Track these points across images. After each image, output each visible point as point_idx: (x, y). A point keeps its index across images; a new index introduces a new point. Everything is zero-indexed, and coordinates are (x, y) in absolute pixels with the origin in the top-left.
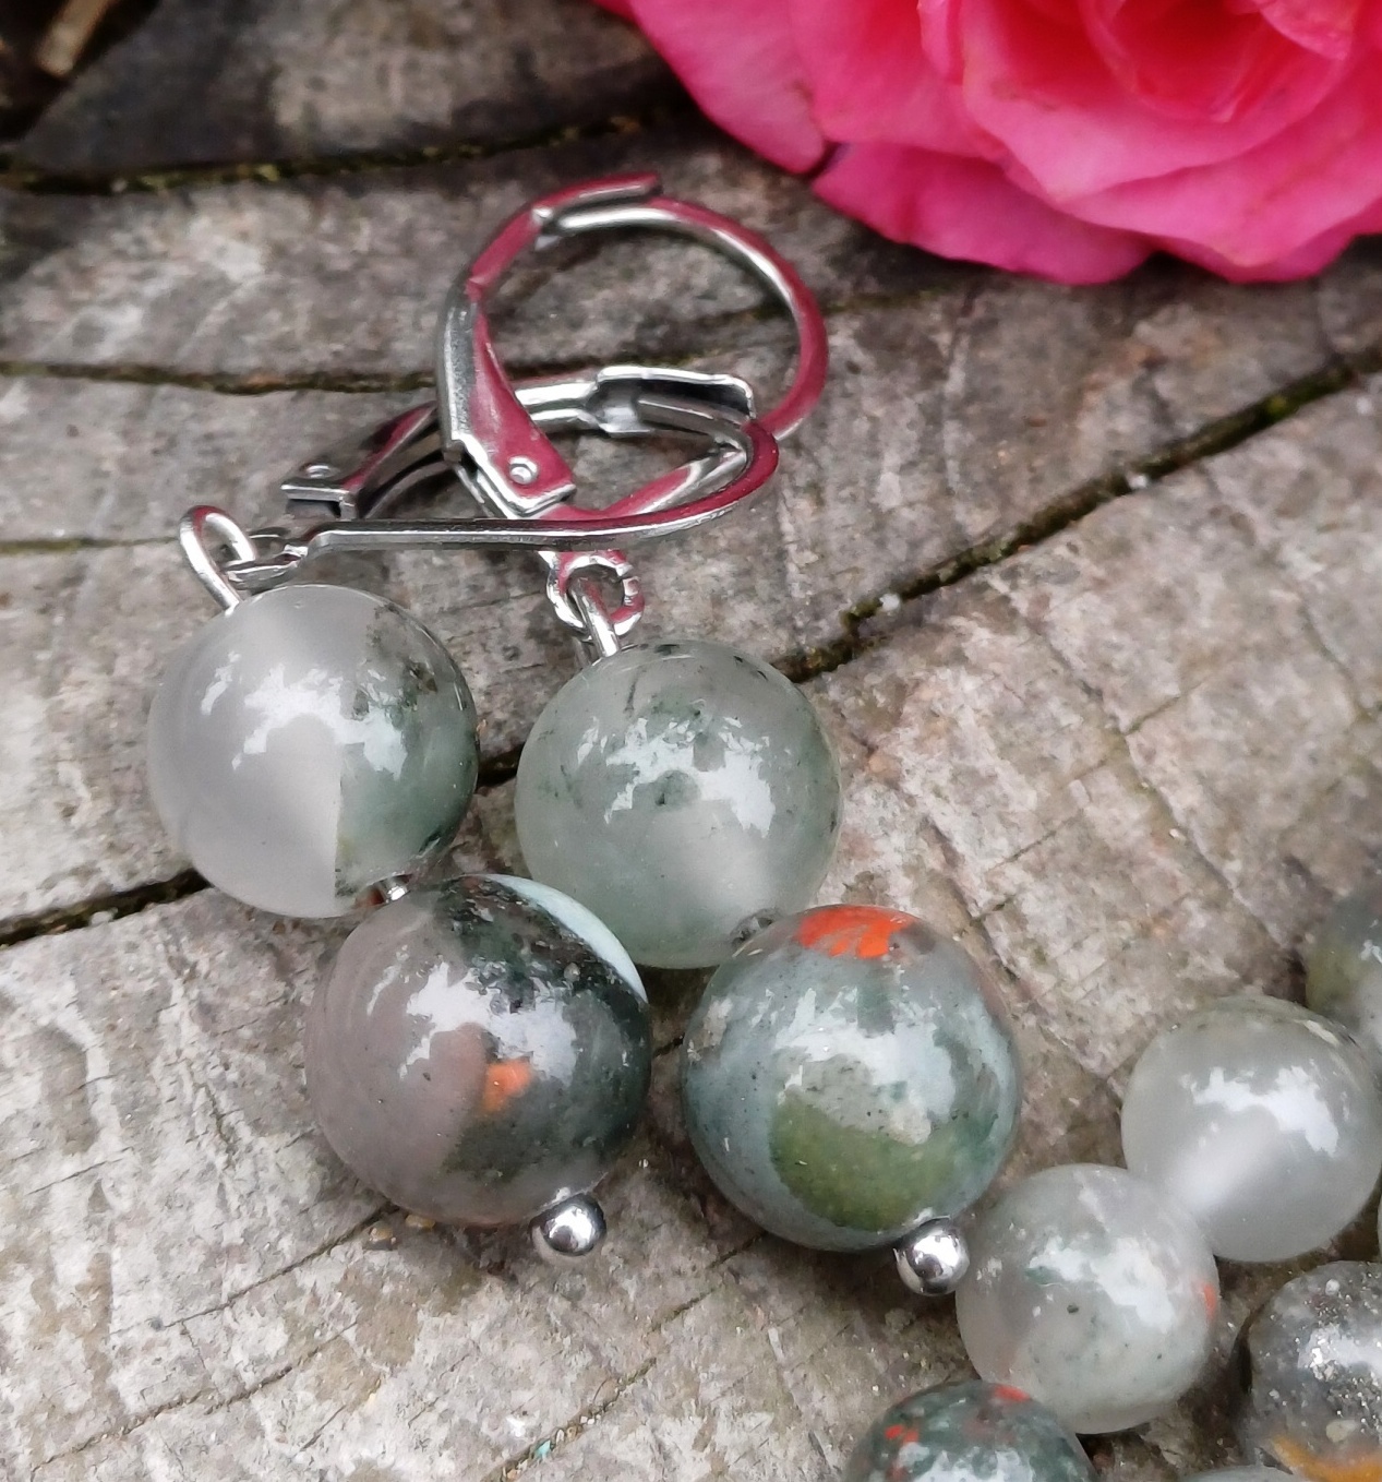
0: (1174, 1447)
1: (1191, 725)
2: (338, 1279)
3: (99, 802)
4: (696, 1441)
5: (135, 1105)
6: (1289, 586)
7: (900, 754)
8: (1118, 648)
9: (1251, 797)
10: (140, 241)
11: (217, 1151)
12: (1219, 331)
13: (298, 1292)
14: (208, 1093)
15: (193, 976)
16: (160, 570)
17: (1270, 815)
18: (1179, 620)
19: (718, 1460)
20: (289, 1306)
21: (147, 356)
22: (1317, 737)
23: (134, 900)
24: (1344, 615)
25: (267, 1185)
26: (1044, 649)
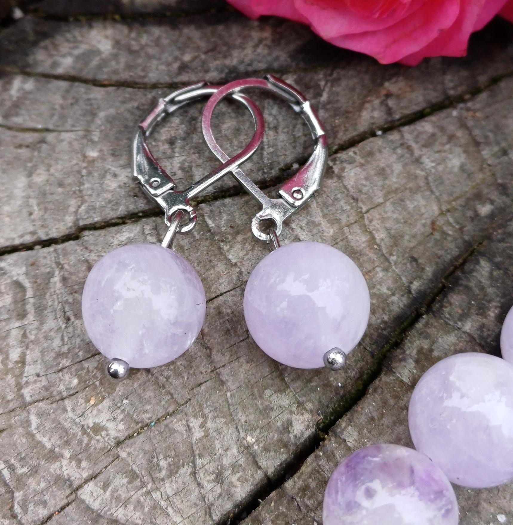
0: (351, 441)
1: (386, 212)
2: (96, 365)
3: (40, 212)
4: (200, 426)
5: (39, 307)
6: (422, 170)
8: (365, 186)
9: (402, 237)
10: (74, 37)
11: (63, 323)
12: (411, 87)
13: (83, 369)
14: (62, 305)
15: (62, 268)
16: (68, 140)
17: (407, 242)
18: (386, 178)
19: (207, 431)
20: (80, 373)
21: (73, 73)
22: (426, 219)
23: (48, 243)
24: (440, 180)
25: (77, 335)
26: (341, 184)
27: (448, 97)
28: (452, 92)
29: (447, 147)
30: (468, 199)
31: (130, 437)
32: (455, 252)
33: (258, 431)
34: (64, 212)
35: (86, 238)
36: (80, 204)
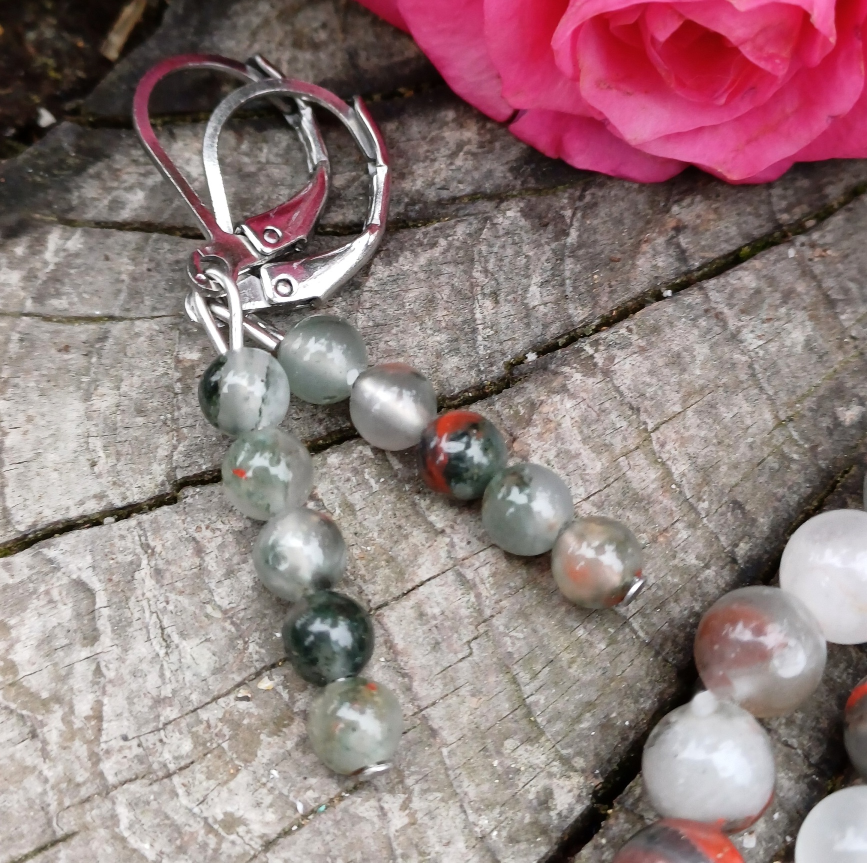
1: (687, 428)
2: (220, 716)
3: (109, 460)
4: (402, 806)
5: (119, 622)
6: (743, 353)
7: (530, 442)
8: (650, 385)
9: (716, 467)
11: (161, 647)
13: (199, 722)
14: (158, 616)
15: (153, 554)
16: (148, 334)
17: (725, 477)
18: (684, 370)
19: (412, 815)
20: (194, 729)
21: (146, 217)
22: (754, 435)
23: (126, 512)
24: (773, 368)
25: (186, 666)
26: (610, 385)
27: (779, 226)
28: (785, 217)
29: (783, 310)
30: (822, 398)
31: (286, 833)
32: (806, 490)
33: (497, 810)
34: (149, 458)
35: (189, 500)
36: (174, 442)
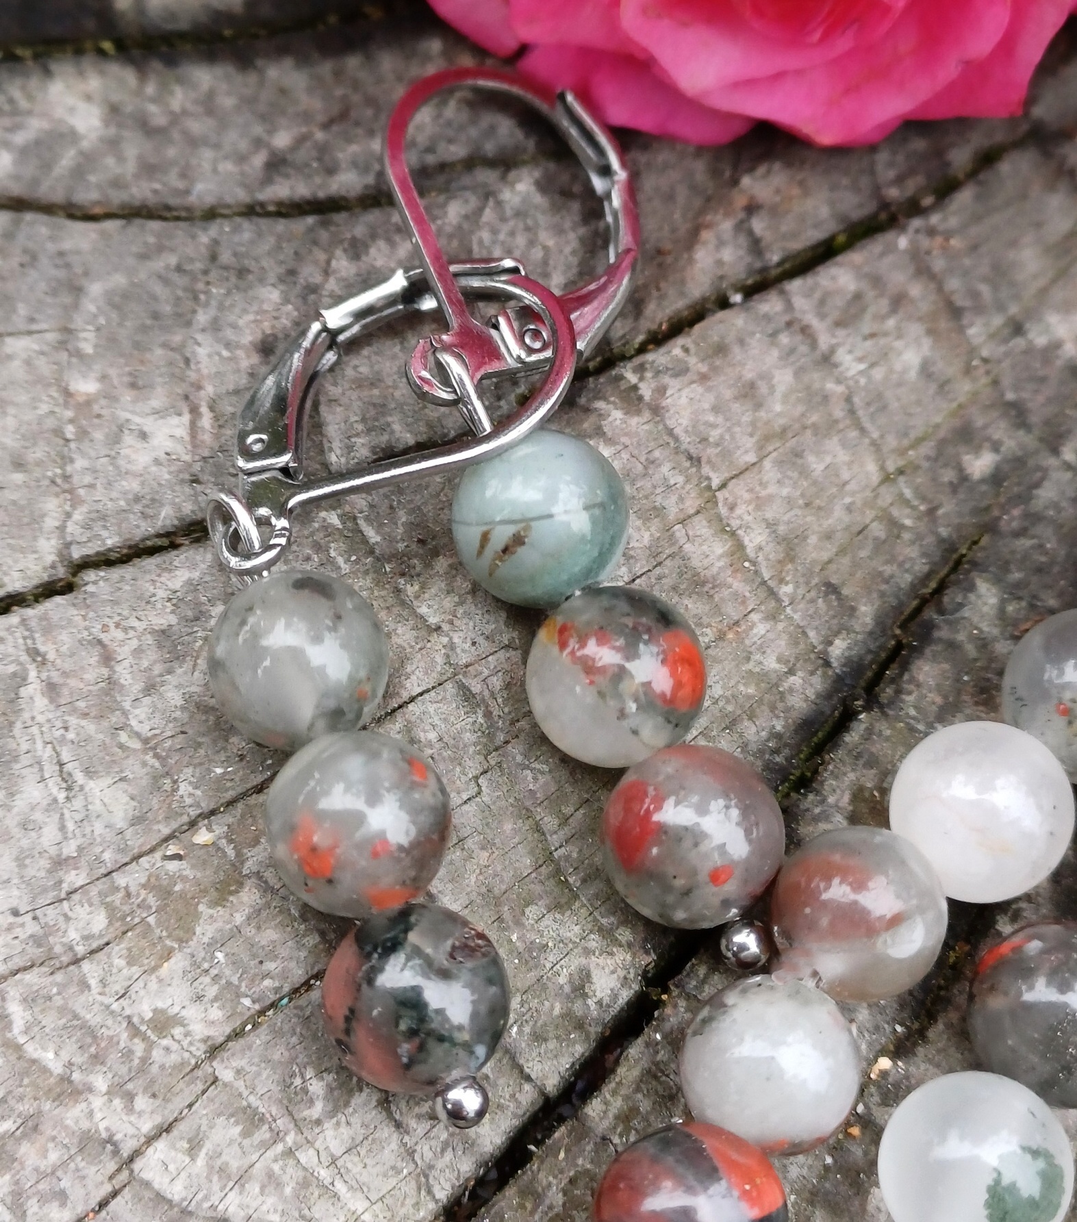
1: (763, 485)
2: (143, 881)
6: (839, 381)
8: (714, 426)
9: (803, 538)
10: (11, 101)
11: (60, 790)
12: (801, 184)
13: (115, 889)
14: (54, 749)
15: (44, 663)
16: (24, 356)
17: (815, 551)
18: (758, 406)
20: (108, 899)
21: (16, 190)
22: (853, 494)
23: (3, 605)
24: (878, 402)
25: (95, 815)
26: (661, 427)
27: (884, 205)
28: (893, 193)
29: (891, 323)
30: (943, 443)
31: (237, 1034)
32: (921, 567)
34: (33, 530)
35: (90, 588)
36: (68, 508)
